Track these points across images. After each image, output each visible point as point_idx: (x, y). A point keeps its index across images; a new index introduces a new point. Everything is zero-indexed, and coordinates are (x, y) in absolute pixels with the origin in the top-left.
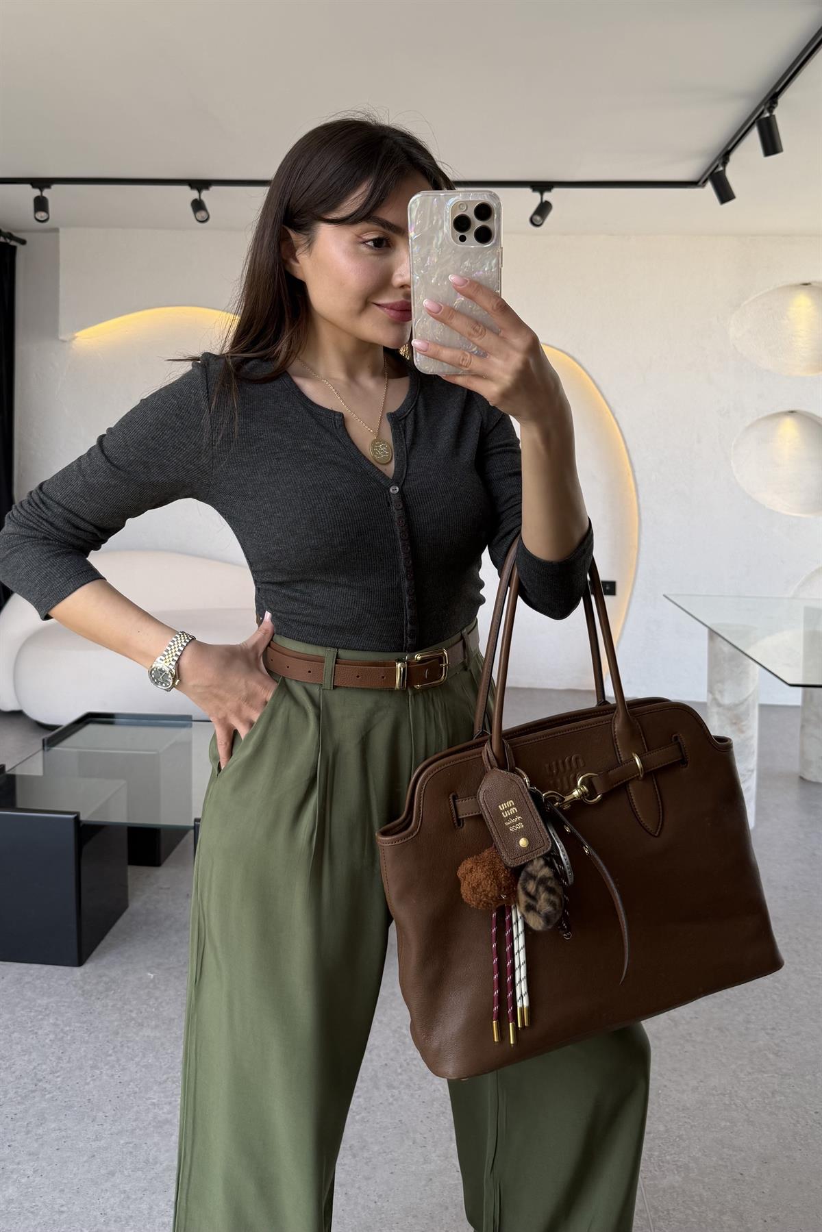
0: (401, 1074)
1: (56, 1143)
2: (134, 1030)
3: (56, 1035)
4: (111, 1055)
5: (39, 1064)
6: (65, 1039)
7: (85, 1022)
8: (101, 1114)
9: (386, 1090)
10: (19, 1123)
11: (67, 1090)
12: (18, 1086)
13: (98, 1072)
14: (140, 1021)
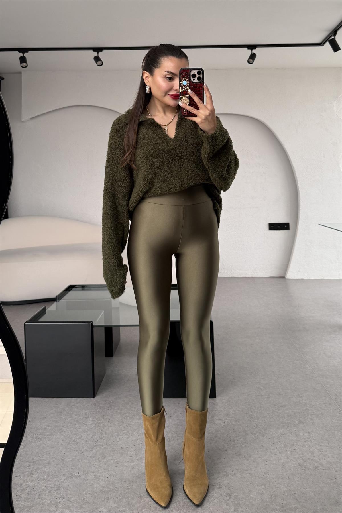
0: (255, 429)
1: (114, 464)
2: (130, 420)
3: (96, 424)
4: (124, 430)
5: (93, 436)
6: (100, 426)
7: (107, 419)
8: (129, 452)
9: (252, 435)
10: (94, 458)
11: (110, 445)
12: (87, 444)
13: (121, 437)
14: (131, 416)
